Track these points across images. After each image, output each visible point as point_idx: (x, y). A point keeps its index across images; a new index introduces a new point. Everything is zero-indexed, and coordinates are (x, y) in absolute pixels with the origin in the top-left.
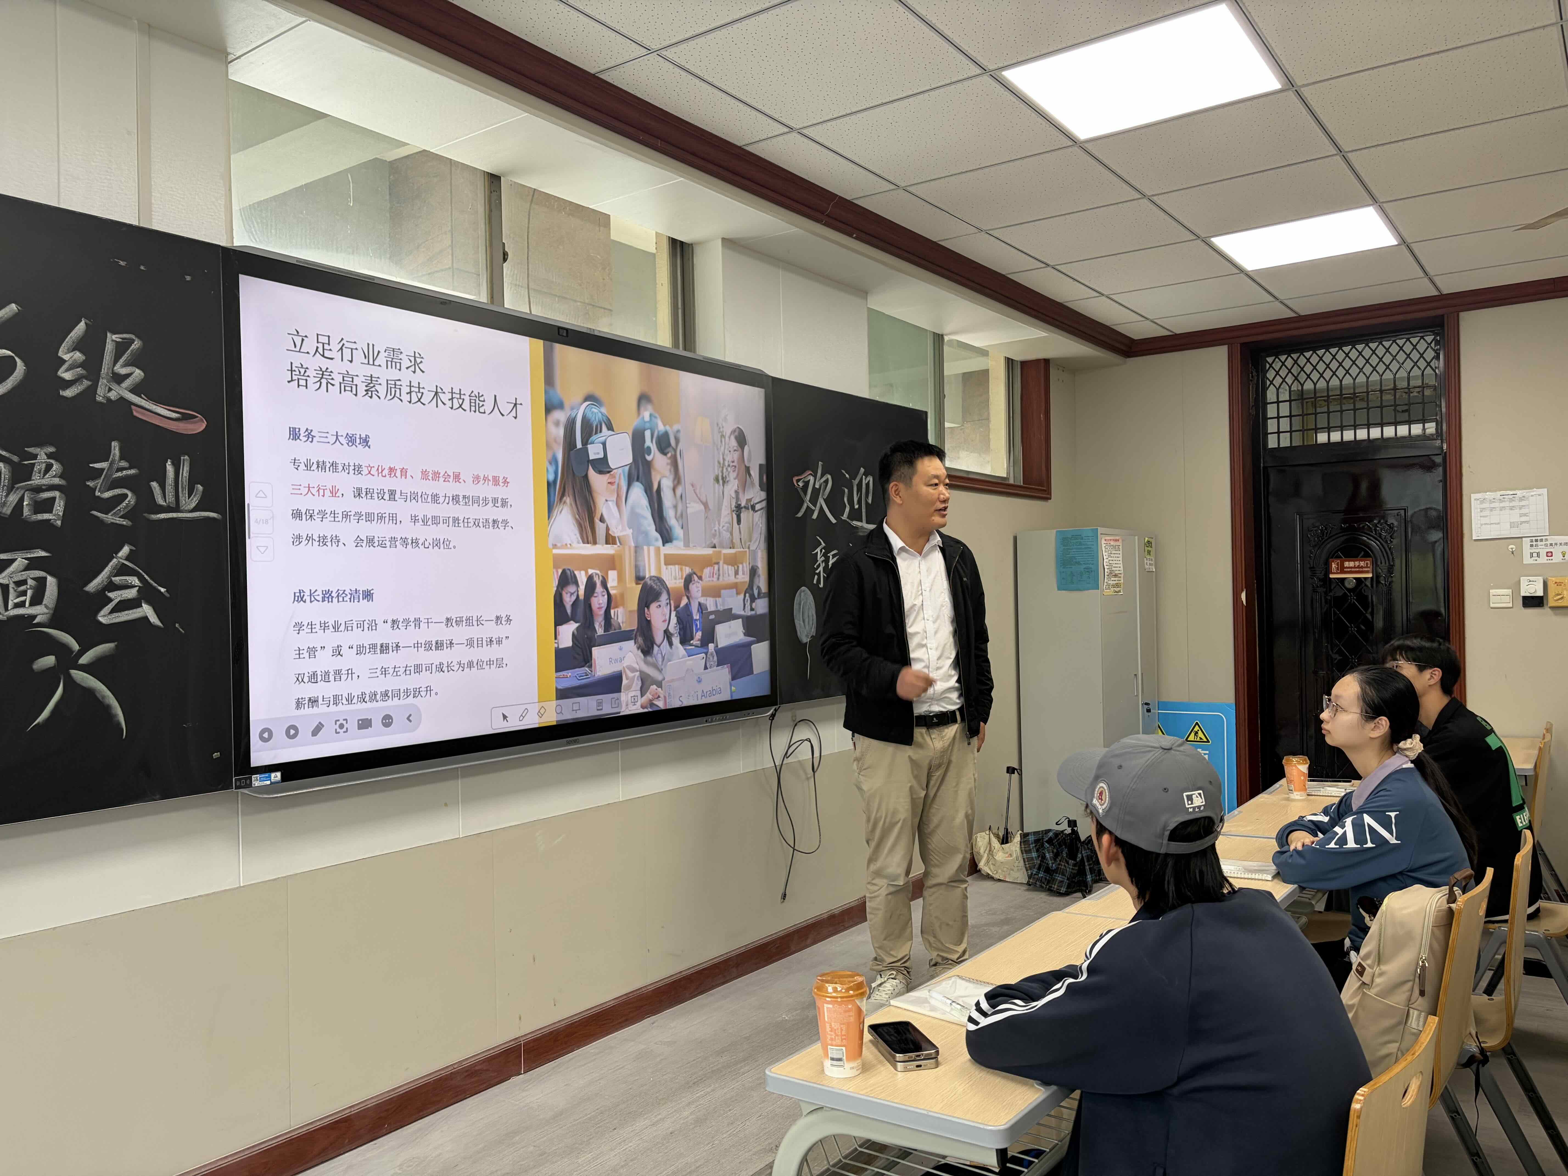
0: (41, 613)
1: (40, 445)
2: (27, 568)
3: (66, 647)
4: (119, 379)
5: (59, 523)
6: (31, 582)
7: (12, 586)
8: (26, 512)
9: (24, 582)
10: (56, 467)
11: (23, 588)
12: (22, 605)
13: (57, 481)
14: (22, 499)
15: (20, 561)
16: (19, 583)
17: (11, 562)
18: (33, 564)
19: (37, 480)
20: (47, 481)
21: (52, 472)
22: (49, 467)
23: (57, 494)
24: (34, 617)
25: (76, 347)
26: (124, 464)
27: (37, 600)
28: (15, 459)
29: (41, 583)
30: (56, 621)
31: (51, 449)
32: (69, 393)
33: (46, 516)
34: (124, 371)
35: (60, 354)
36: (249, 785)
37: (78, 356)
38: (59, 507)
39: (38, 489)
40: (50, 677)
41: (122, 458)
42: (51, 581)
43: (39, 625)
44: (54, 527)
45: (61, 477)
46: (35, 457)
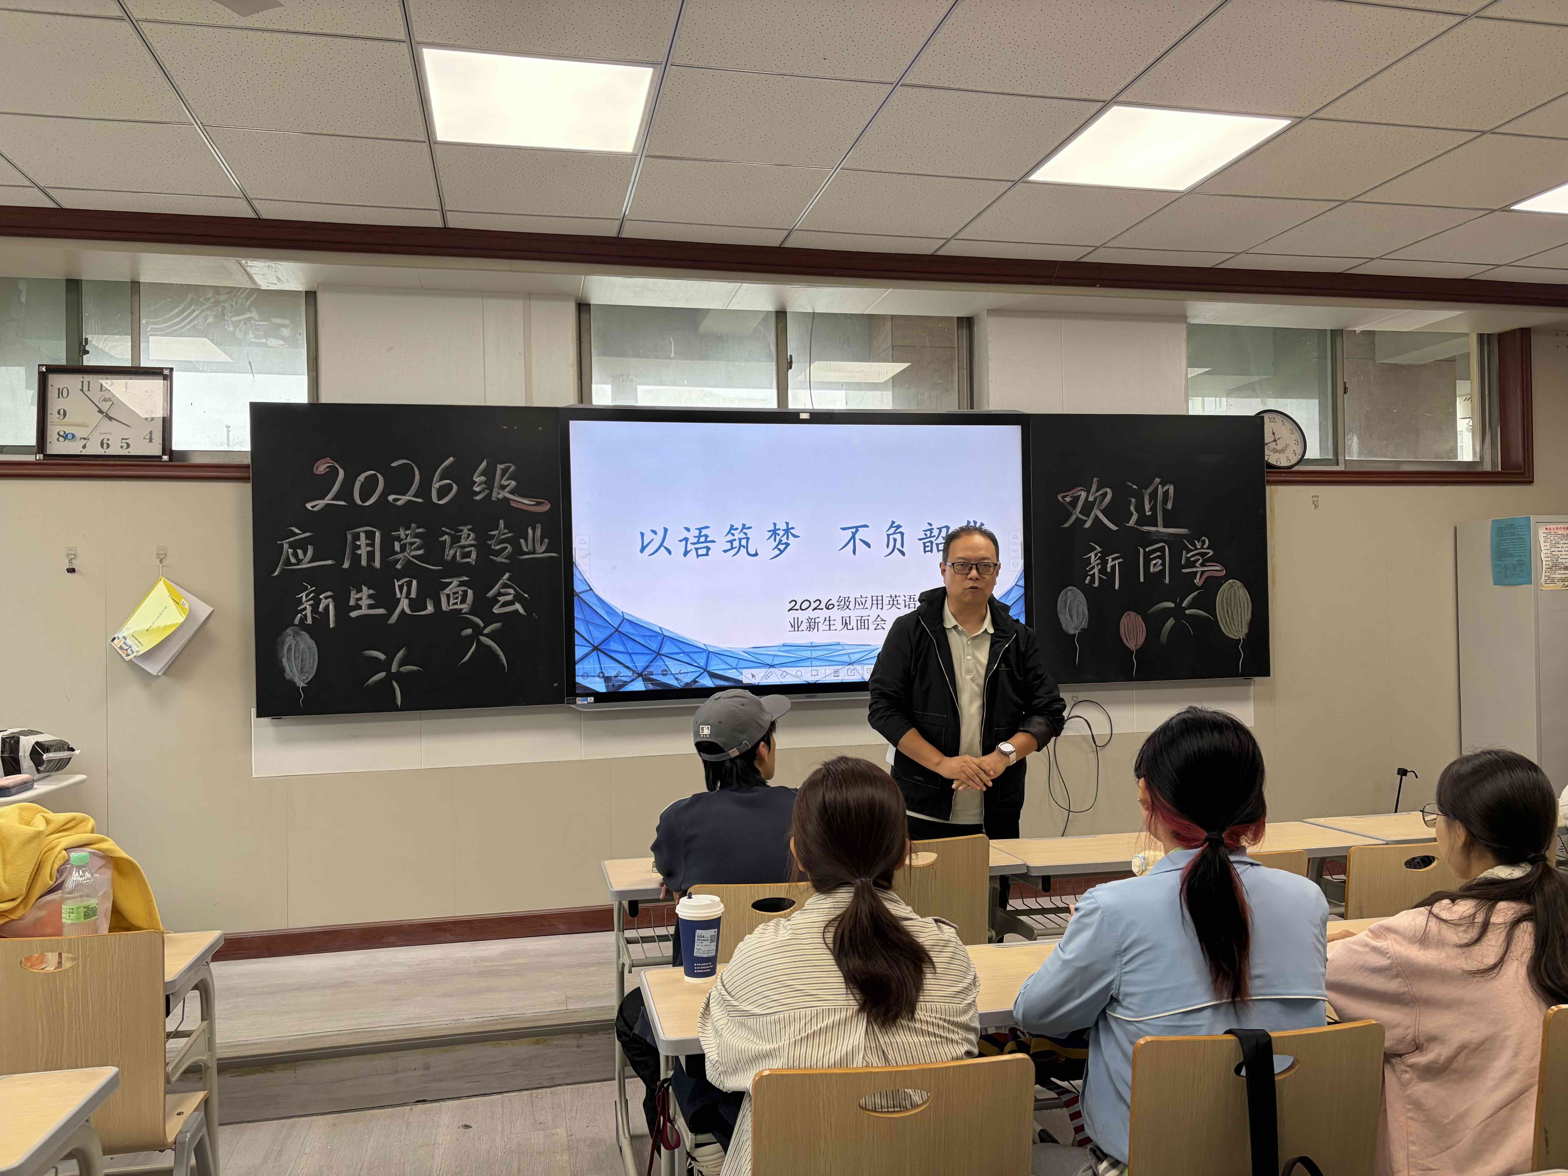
0: (465, 607)
1: (464, 525)
2: (459, 586)
3: (477, 625)
4: (503, 487)
5: (474, 563)
6: (460, 593)
7: (451, 595)
8: (458, 558)
9: (457, 593)
10: (472, 535)
11: (456, 595)
12: (456, 604)
13: (473, 542)
14: (456, 553)
15: (455, 582)
16: (455, 593)
17: (450, 583)
18: (462, 584)
19: (463, 542)
20: (468, 542)
21: (471, 538)
22: (469, 535)
23: (473, 548)
24: (462, 610)
25: (482, 474)
26: (506, 531)
27: (463, 601)
28: (453, 533)
29: (465, 593)
30: (472, 612)
31: (470, 527)
32: (478, 498)
33: (468, 560)
34: (506, 483)
35: (474, 479)
36: (575, 703)
37: (483, 478)
38: (474, 555)
39: (464, 547)
40: (470, 639)
41: (505, 528)
42: (470, 592)
43: (465, 613)
44: (471, 565)
45: (475, 540)
46: (462, 531)
